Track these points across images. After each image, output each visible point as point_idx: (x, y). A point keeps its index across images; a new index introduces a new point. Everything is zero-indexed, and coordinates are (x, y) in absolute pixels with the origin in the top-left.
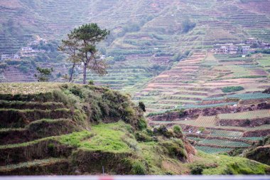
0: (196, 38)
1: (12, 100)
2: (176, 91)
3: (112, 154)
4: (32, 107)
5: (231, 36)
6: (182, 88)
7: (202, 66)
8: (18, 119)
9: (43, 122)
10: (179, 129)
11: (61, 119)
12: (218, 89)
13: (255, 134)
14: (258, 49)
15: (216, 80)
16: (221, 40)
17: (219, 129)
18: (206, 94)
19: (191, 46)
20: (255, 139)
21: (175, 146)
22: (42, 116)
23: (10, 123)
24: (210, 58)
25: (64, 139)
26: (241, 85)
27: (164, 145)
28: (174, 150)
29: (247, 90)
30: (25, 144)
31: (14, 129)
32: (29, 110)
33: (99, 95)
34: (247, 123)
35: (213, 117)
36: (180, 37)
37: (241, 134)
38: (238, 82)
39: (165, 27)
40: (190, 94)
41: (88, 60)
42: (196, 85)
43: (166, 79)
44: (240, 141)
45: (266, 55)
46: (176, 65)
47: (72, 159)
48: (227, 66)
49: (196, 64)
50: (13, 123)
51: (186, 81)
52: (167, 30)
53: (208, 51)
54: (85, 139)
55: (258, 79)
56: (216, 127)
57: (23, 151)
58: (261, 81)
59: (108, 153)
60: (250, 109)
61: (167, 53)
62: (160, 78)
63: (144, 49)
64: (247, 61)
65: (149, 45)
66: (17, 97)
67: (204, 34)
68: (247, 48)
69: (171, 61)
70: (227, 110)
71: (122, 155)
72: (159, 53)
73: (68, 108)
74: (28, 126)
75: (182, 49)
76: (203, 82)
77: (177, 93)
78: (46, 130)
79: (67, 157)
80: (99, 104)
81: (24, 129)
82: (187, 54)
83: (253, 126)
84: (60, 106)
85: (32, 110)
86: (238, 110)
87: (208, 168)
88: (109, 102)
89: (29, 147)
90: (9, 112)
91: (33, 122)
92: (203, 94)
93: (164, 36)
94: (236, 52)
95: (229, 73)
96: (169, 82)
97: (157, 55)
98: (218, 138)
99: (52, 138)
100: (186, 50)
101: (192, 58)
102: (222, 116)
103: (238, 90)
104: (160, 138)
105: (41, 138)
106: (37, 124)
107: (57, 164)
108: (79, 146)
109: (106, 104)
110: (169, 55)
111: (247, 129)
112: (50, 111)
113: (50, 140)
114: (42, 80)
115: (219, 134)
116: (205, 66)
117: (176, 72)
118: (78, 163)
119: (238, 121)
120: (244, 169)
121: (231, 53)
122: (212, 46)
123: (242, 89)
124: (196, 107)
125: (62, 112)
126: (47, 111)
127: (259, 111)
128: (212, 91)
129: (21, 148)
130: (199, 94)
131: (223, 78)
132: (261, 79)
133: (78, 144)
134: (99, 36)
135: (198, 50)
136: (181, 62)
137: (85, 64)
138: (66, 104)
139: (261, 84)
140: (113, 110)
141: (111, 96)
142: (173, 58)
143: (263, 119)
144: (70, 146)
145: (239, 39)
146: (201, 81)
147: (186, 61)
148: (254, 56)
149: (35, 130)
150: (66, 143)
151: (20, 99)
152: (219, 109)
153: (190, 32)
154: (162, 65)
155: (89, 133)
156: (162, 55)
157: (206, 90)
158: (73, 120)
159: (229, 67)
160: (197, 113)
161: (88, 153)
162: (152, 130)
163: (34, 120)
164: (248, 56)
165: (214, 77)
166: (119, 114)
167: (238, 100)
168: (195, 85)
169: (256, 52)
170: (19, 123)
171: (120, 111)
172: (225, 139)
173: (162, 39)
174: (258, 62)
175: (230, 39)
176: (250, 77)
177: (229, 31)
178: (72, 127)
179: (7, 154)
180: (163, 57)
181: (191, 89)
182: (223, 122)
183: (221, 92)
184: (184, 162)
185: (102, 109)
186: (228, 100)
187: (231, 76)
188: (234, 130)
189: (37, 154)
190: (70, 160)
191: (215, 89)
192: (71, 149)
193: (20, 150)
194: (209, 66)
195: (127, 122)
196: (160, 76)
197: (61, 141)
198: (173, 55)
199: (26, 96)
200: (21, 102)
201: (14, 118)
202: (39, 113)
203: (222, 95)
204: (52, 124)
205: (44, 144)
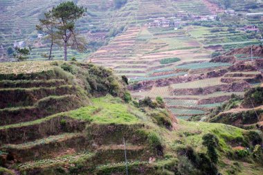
0: (129, 14)
1: (16, 79)
2: (116, 65)
3: (126, 126)
4: (37, 85)
5: (162, 10)
6: (121, 63)
7: (138, 40)
8: (26, 97)
9: (51, 99)
10: (161, 100)
11: (67, 96)
12: (156, 61)
13: (209, 101)
14: (188, 21)
15: (153, 53)
16: (153, 14)
17: (174, 99)
18: (145, 67)
19: (125, 22)
20: (210, 106)
21: (162, 115)
22: (48, 93)
23: (18, 101)
24: (145, 32)
25: (73, 114)
26: (178, 57)
27: (152, 115)
28: (162, 119)
29: (184, 61)
30: (38, 121)
31: (24, 108)
32: (35, 88)
33: (86, 71)
34: (200, 91)
35: (167, 87)
36: (113, 13)
37: (195, 102)
38: (174, 54)
39: (98, 4)
40: (130, 67)
41: (68, 38)
42: (135, 58)
43: (104, 54)
44: (195, 108)
45: (196, 26)
46: (112, 41)
47: (87, 133)
48: (162, 39)
49: (132, 39)
50: (21, 102)
51: (124, 55)
52: (100, 7)
53: (142, 25)
54: (94, 113)
55: (192, 50)
56: (172, 97)
57: (38, 128)
58: (195, 52)
59: (122, 125)
60: (200, 78)
61: (102, 29)
62: (99, 54)
63: (79, 26)
64: (180, 33)
65: (84, 22)
66: (21, 76)
67: (136, 9)
68: (178, 21)
69: (107, 36)
70: (179, 80)
71: (135, 126)
72: (94, 30)
73: (69, 84)
74: (37, 104)
75: (117, 25)
76: (141, 55)
77: (117, 67)
78: (55, 107)
79: (81, 131)
80: (88, 79)
81: (33, 107)
82: (122, 29)
83: (205, 94)
84: (63, 83)
85: (38, 88)
86: (189, 80)
87: (193, 135)
88: (96, 77)
89: (42, 124)
90: (15, 91)
91: (41, 100)
92: (143, 67)
93: (98, 13)
94: (168, 26)
95: (165, 45)
96: (108, 57)
97: (93, 32)
98: (174, 107)
99: (62, 113)
100: (121, 25)
101: (128, 33)
102: (175, 86)
103: (175, 61)
104: (146, 109)
105: (50, 114)
106: (44, 102)
107: (73, 138)
108: (91, 120)
109: (94, 79)
110: (104, 31)
111: (201, 97)
112: (54, 88)
113: (62, 116)
114: (21, 59)
115: (174, 103)
116: (141, 40)
117: (113, 47)
118: (93, 137)
119: (191, 90)
120: (224, 134)
121: (164, 26)
122: (145, 20)
123: (178, 60)
124: (149, 79)
125: (66, 88)
126: (51, 88)
127: (209, 79)
128: (151, 63)
129: (35, 125)
130: (138, 67)
131: (159, 50)
132: (196, 50)
133: (90, 118)
134: (77, 14)
135: (132, 25)
136: (117, 37)
137: (66, 42)
138: (67, 80)
139: (196, 55)
140: (101, 85)
141: (96, 71)
142: (108, 34)
143: (213, 87)
144: (82, 121)
145: (170, 12)
146: (138, 55)
147: (121, 36)
148: (186, 28)
149: (44, 108)
150: (78, 118)
151: (24, 78)
152: (170, 80)
153: (122, 8)
154: (98, 40)
155: (97, 107)
156: (97, 31)
157: (145, 63)
158: (77, 96)
159: (163, 39)
160: (151, 85)
161: (103, 127)
162: (138, 102)
163: (41, 98)
164: (180, 28)
165: (151, 50)
166: (106, 88)
167: (187, 70)
168: (132, 59)
169: (187, 24)
170: (27, 102)
171: (107, 86)
172: (181, 108)
173: (96, 16)
174: (190, 33)
175: (162, 13)
176: (184, 49)
177: (159, 6)
178: (77, 103)
179: (23, 132)
180: (98, 33)
181: (131, 63)
182: (176, 92)
183: (159, 64)
184: (171, 130)
185: (91, 84)
186: (177, 71)
187: (167, 48)
188: (188, 99)
189: (51, 130)
190: (85, 134)
191: (154, 62)
192: (83, 123)
193: (35, 127)
194: (145, 40)
195: (115, 95)
196: (98, 52)
197: (71, 116)
198: (108, 31)
199: (28, 74)
200: (25, 81)
201: (21, 97)
202: (45, 90)
203: (161, 67)
204: (59, 101)
205: (56, 120)
